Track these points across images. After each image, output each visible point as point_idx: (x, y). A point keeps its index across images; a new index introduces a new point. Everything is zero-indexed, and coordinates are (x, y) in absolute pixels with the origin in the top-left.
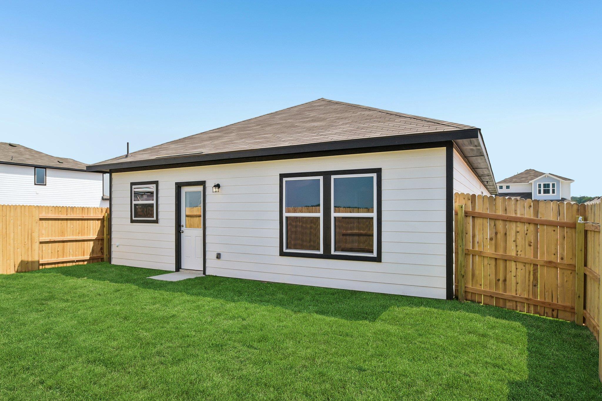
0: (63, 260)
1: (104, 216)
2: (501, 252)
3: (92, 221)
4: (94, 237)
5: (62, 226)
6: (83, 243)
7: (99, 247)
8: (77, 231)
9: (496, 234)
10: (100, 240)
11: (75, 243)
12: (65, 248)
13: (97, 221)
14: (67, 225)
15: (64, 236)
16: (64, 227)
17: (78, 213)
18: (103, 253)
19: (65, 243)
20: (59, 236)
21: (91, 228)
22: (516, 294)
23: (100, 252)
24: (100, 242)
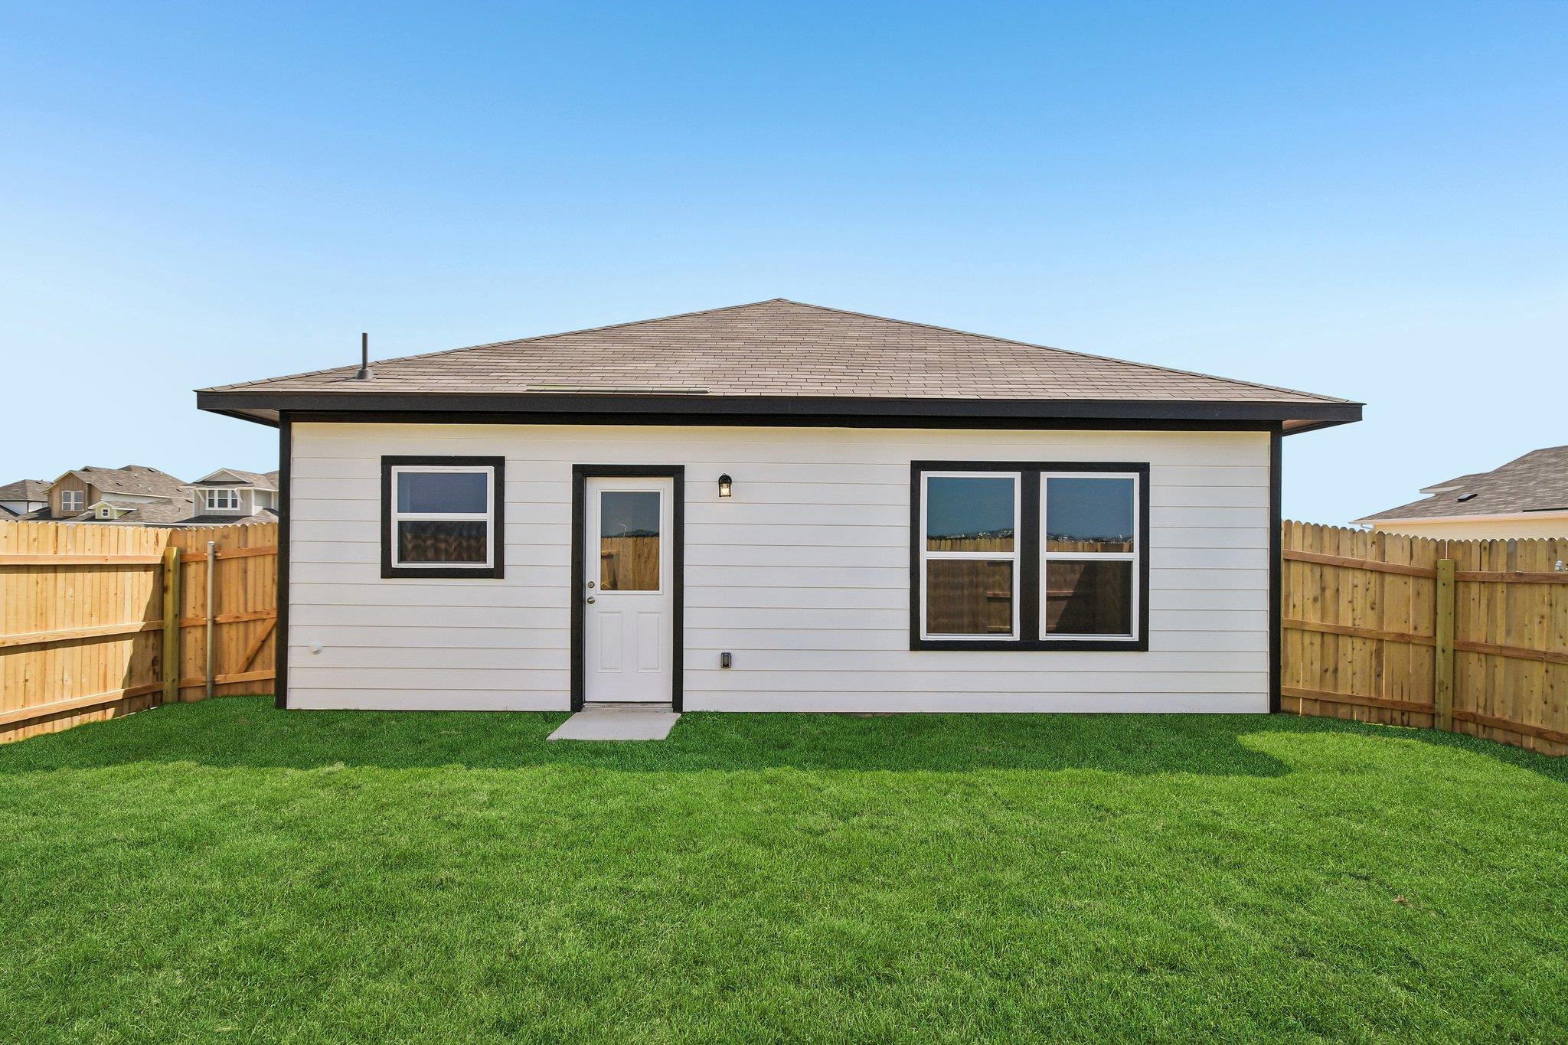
0: (42, 709)
1: (164, 558)
2: (1330, 622)
3: (129, 574)
4: (136, 624)
5: (39, 591)
6: (102, 645)
7: (150, 655)
8: (87, 607)
9: (1323, 589)
10: (151, 634)
11: (78, 648)
12: (50, 668)
13: (143, 573)
14: (56, 586)
15: (47, 627)
16: (45, 594)
17: (88, 545)
18: (159, 675)
19: (50, 652)
20: (28, 629)
21: (128, 597)
22: (1353, 692)
23: (151, 673)
24: (151, 641)
